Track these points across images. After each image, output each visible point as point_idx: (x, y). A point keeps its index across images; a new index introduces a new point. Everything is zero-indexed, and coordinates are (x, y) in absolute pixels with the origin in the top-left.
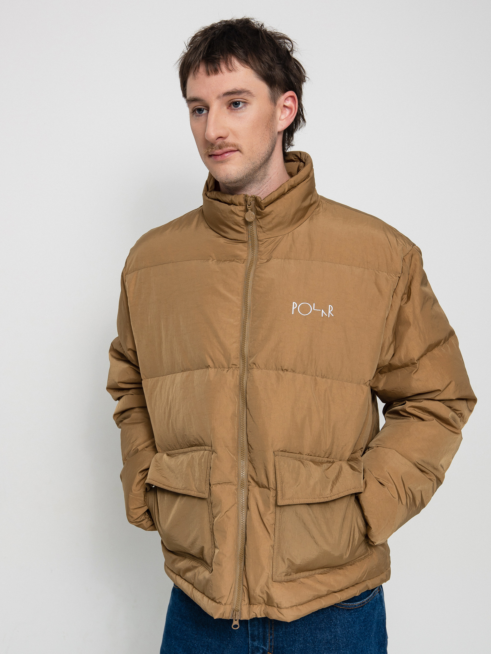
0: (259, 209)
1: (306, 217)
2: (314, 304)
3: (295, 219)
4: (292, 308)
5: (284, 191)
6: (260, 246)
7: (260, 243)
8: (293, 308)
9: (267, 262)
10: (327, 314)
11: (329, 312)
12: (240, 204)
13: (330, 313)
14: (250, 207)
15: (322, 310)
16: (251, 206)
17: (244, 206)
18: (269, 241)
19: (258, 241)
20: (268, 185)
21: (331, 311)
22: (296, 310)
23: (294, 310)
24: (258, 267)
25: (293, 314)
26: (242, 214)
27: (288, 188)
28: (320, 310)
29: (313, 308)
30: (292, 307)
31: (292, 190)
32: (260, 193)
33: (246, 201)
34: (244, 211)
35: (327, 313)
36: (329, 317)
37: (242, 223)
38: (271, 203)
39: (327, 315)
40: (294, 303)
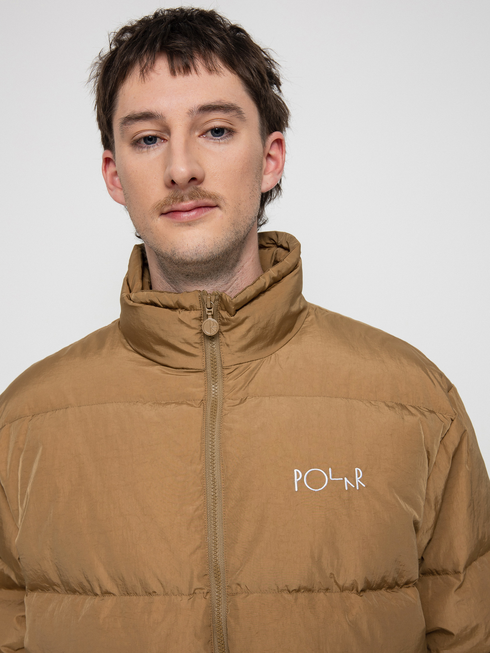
0: (224, 314)
1: (294, 331)
2: (330, 469)
3: (280, 332)
4: (294, 480)
5: (264, 286)
6: (225, 376)
7: (226, 372)
8: (296, 480)
9: (240, 403)
10: (355, 484)
11: (357, 481)
12: (192, 308)
13: (359, 483)
14: (211, 312)
15: (345, 479)
16: (212, 310)
17: (199, 310)
18: (241, 369)
19: (223, 368)
20: (239, 278)
21: (360, 478)
22: (301, 482)
23: (298, 482)
24: (226, 412)
25: (296, 490)
26: (195, 324)
27: (269, 282)
28: (342, 479)
29: (328, 477)
30: (294, 478)
31: (274, 286)
32: (227, 289)
33: (202, 302)
34: (199, 320)
35: (354, 482)
36: (357, 489)
37: (197, 339)
38: (245, 305)
39: (354, 487)
40: (295, 471)
